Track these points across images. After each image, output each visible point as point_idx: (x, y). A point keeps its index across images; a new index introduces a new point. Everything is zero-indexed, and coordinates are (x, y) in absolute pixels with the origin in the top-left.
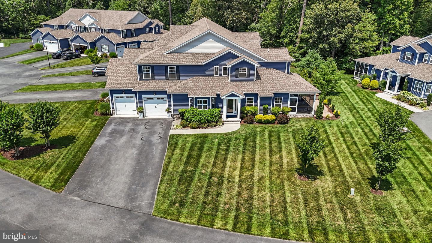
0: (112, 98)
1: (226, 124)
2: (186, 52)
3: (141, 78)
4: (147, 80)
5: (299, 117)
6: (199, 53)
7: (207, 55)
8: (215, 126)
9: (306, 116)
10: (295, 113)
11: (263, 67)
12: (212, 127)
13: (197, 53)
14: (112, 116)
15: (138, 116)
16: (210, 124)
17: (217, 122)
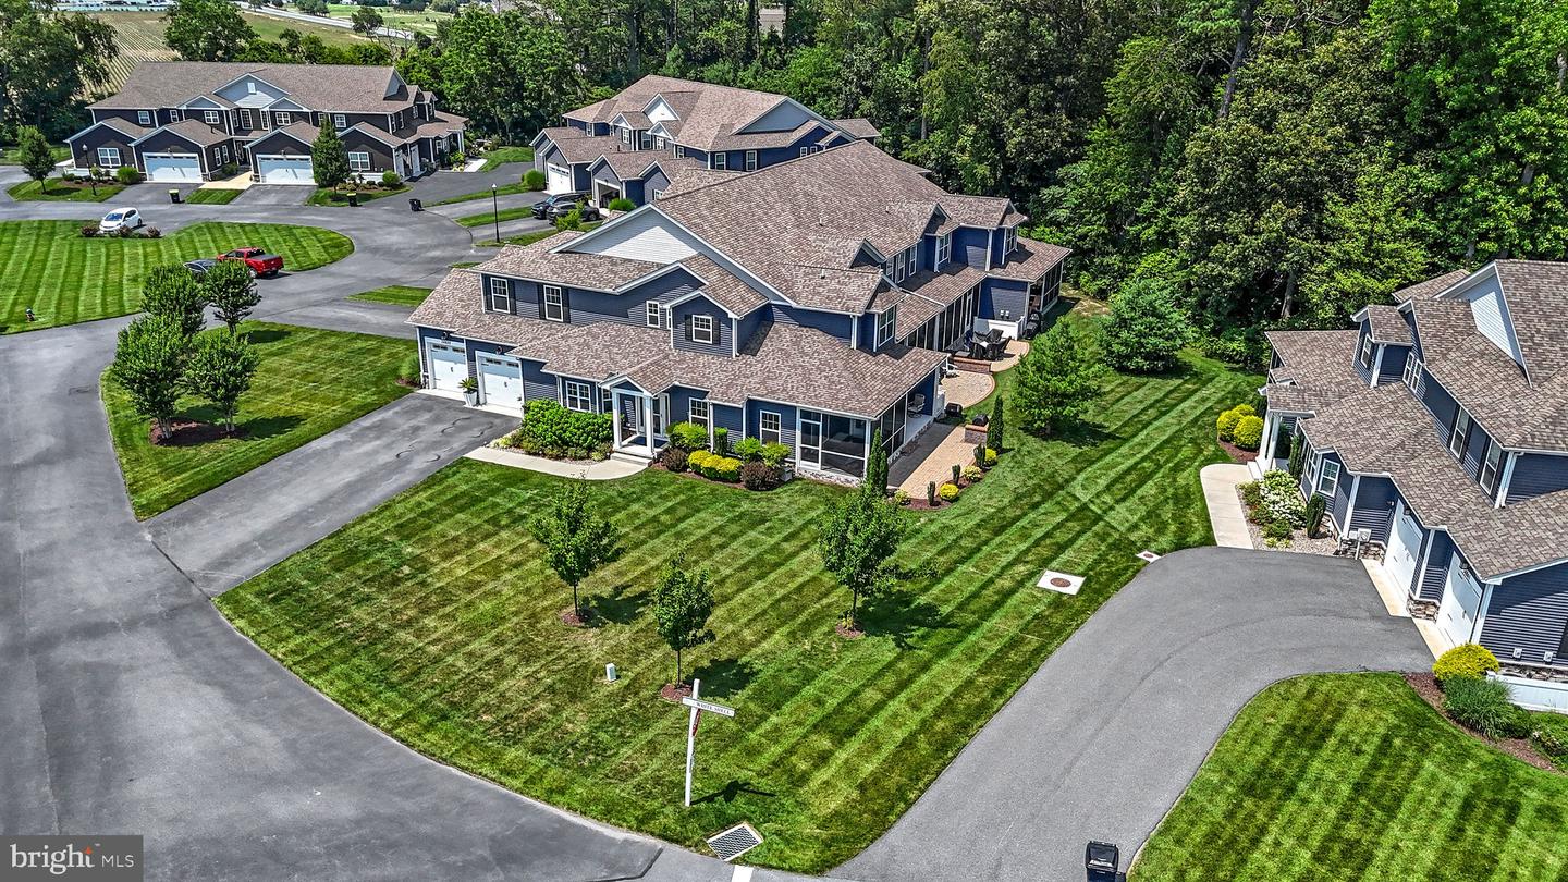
0: (423, 345)
1: (615, 458)
2: (602, 253)
3: (489, 306)
4: (502, 314)
5: (826, 480)
6: (630, 261)
7: (644, 266)
8: (582, 458)
9: (847, 481)
10: (816, 467)
11: (792, 321)
12: (575, 458)
13: (626, 260)
14: (422, 391)
15: (463, 399)
16: (571, 451)
17: (590, 449)
